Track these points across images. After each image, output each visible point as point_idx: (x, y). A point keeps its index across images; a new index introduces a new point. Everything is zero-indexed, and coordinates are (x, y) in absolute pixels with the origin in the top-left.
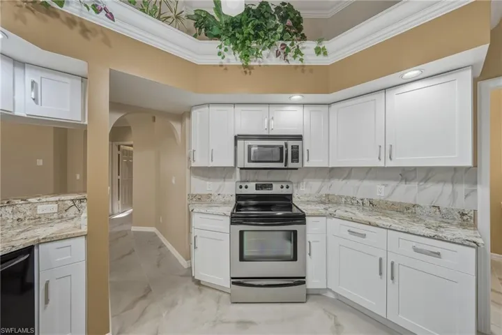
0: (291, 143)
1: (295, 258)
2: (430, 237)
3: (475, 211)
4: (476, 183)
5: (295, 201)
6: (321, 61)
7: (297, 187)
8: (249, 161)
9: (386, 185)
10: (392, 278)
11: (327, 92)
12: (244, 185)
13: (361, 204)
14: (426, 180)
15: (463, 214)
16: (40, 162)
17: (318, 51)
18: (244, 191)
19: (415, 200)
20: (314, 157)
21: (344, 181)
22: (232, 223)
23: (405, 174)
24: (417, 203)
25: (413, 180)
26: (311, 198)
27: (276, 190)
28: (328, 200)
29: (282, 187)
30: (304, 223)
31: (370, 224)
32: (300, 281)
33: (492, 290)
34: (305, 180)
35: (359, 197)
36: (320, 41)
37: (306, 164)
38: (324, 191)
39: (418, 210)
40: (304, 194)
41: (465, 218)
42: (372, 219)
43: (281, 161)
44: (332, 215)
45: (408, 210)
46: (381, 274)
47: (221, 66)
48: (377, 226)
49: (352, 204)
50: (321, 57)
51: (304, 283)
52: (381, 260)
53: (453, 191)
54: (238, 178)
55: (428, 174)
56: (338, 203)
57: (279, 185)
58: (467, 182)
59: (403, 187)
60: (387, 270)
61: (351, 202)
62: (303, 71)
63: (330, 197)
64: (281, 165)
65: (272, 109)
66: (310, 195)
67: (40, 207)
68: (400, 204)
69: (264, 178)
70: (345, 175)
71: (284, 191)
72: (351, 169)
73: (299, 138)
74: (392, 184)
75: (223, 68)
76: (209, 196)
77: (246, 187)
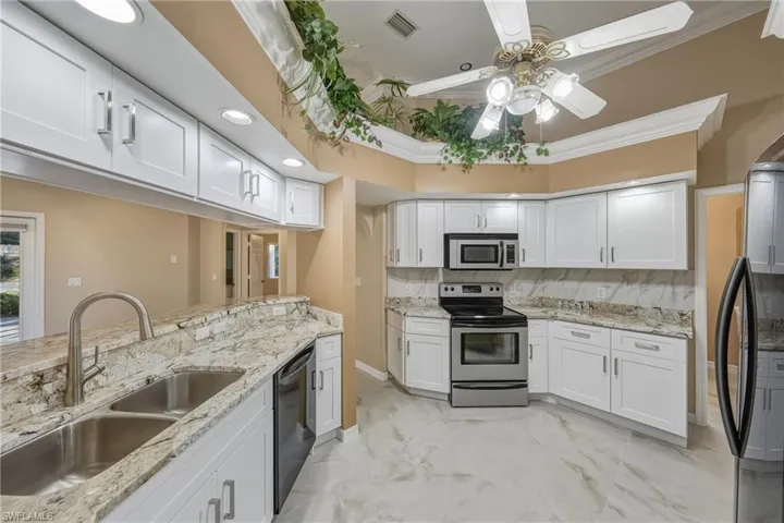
0: (507, 242)
1: (517, 362)
2: (650, 333)
3: (693, 311)
4: (693, 285)
5: (506, 303)
6: (542, 160)
7: (507, 289)
8: (463, 261)
9: (607, 287)
10: (616, 373)
11: (548, 192)
12: (449, 287)
13: (581, 307)
14: (648, 282)
15: (682, 315)
16: (174, 259)
17: (539, 152)
18: (450, 294)
19: (637, 301)
20: (530, 257)
21: (561, 283)
22: (452, 326)
23: (627, 276)
24: (639, 304)
25: (635, 281)
26: (524, 302)
27: (486, 292)
28: (542, 303)
29: (492, 289)
30: (526, 326)
31: (594, 324)
32: (521, 384)
33: (709, 394)
34: (516, 282)
35: (577, 299)
36: (543, 143)
37: (522, 265)
38: (538, 294)
39: (640, 312)
40: (515, 297)
41: (684, 318)
42: (597, 321)
43: (496, 261)
44: (554, 318)
45: (630, 312)
46: (605, 371)
47: (440, 164)
48: (602, 326)
49: (570, 308)
50: (543, 156)
51: (526, 386)
52: (605, 357)
53: (673, 292)
54: (441, 279)
55: (650, 276)
56: (554, 307)
57: (488, 287)
58: (685, 284)
59: (626, 288)
60: (612, 366)
61: (568, 304)
62: (523, 170)
63: (544, 301)
64: (497, 266)
65: (485, 204)
66: (521, 298)
67: (275, 309)
68: (623, 306)
69: (470, 279)
70: (562, 276)
71: (495, 294)
72: (568, 270)
73: (514, 237)
74: (614, 285)
75: (440, 167)
76: (408, 299)
77: (453, 289)
